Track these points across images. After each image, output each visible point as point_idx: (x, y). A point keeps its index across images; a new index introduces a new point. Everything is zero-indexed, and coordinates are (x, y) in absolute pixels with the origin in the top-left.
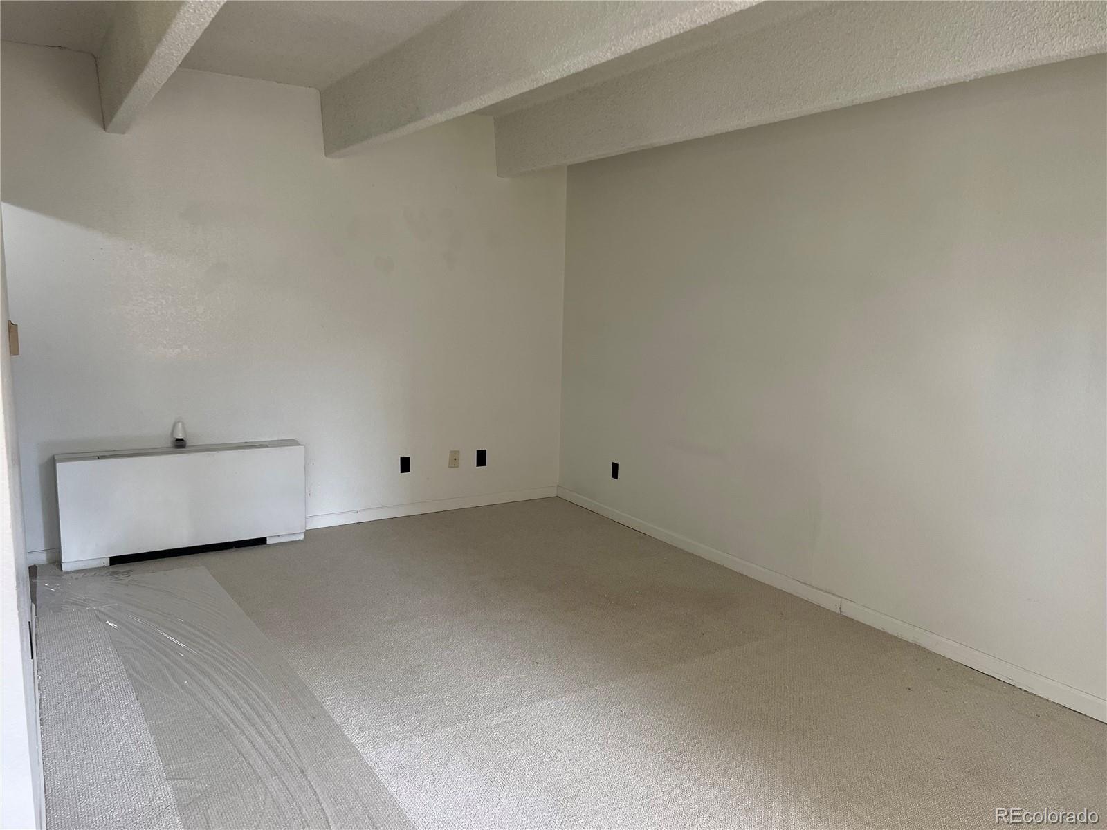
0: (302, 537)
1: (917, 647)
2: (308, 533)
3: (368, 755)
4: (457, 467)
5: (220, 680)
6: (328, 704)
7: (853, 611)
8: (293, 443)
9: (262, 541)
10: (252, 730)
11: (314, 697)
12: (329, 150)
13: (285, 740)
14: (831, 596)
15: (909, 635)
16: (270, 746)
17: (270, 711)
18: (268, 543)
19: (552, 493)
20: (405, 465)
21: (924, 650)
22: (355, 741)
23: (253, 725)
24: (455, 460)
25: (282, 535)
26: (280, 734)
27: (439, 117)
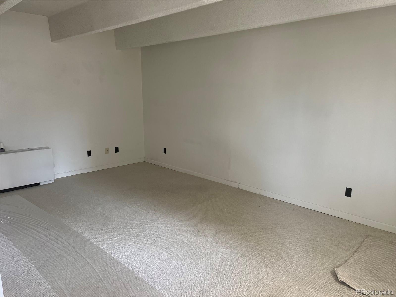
0: (54, 182)
1: (261, 195)
2: (56, 180)
3: (99, 245)
4: (108, 153)
5: (38, 230)
6: (80, 232)
7: (242, 187)
8: (47, 148)
9: (39, 184)
10: (55, 243)
11: (75, 231)
12: (53, 40)
13: (69, 245)
14: (235, 183)
15: (258, 192)
16: (64, 247)
17: (60, 237)
18: (41, 184)
19: (142, 160)
20: (89, 154)
21: (263, 196)
22: (93, 241)
23: (55, 242)
24: (107, 151)
25: (46, 181)
26: (66, 243)
27: (101, 31)
